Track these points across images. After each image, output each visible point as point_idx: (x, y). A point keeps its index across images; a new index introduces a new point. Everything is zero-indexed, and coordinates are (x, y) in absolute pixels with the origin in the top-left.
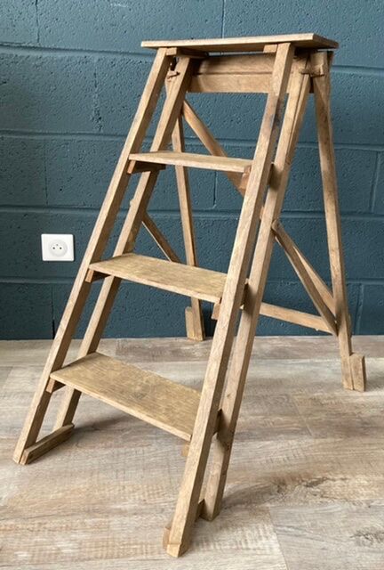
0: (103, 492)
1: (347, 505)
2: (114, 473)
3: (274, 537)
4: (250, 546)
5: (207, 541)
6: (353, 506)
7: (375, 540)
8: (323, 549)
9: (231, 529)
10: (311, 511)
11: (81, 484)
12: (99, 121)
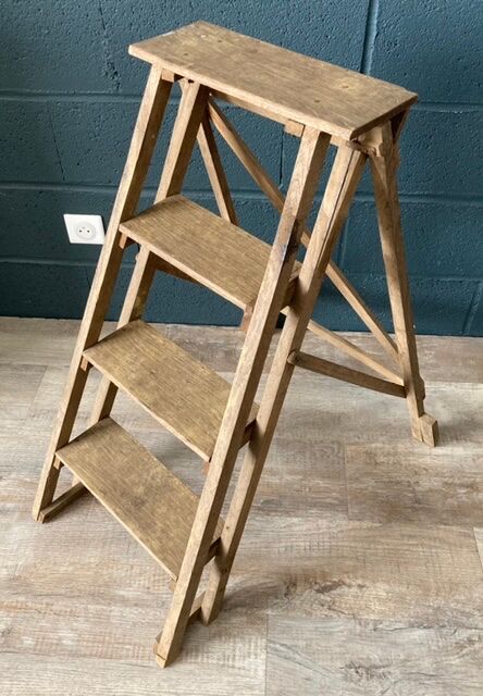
0: (110, 571)
1: (352, 624)
2: (126, 546)
3: (263, 656)
4: (237, 664)
5: (197, 651)
6: (358, 627)
7: (365, 675)
8: (308, 679)
9: (223, 638)
10: (311, 626)
11: (92, 556)
12: (116, 78)
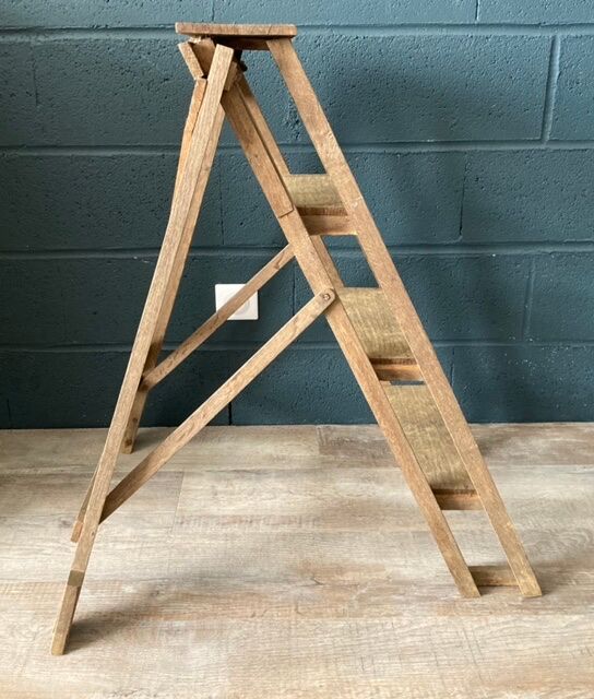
12: (296, 127)
